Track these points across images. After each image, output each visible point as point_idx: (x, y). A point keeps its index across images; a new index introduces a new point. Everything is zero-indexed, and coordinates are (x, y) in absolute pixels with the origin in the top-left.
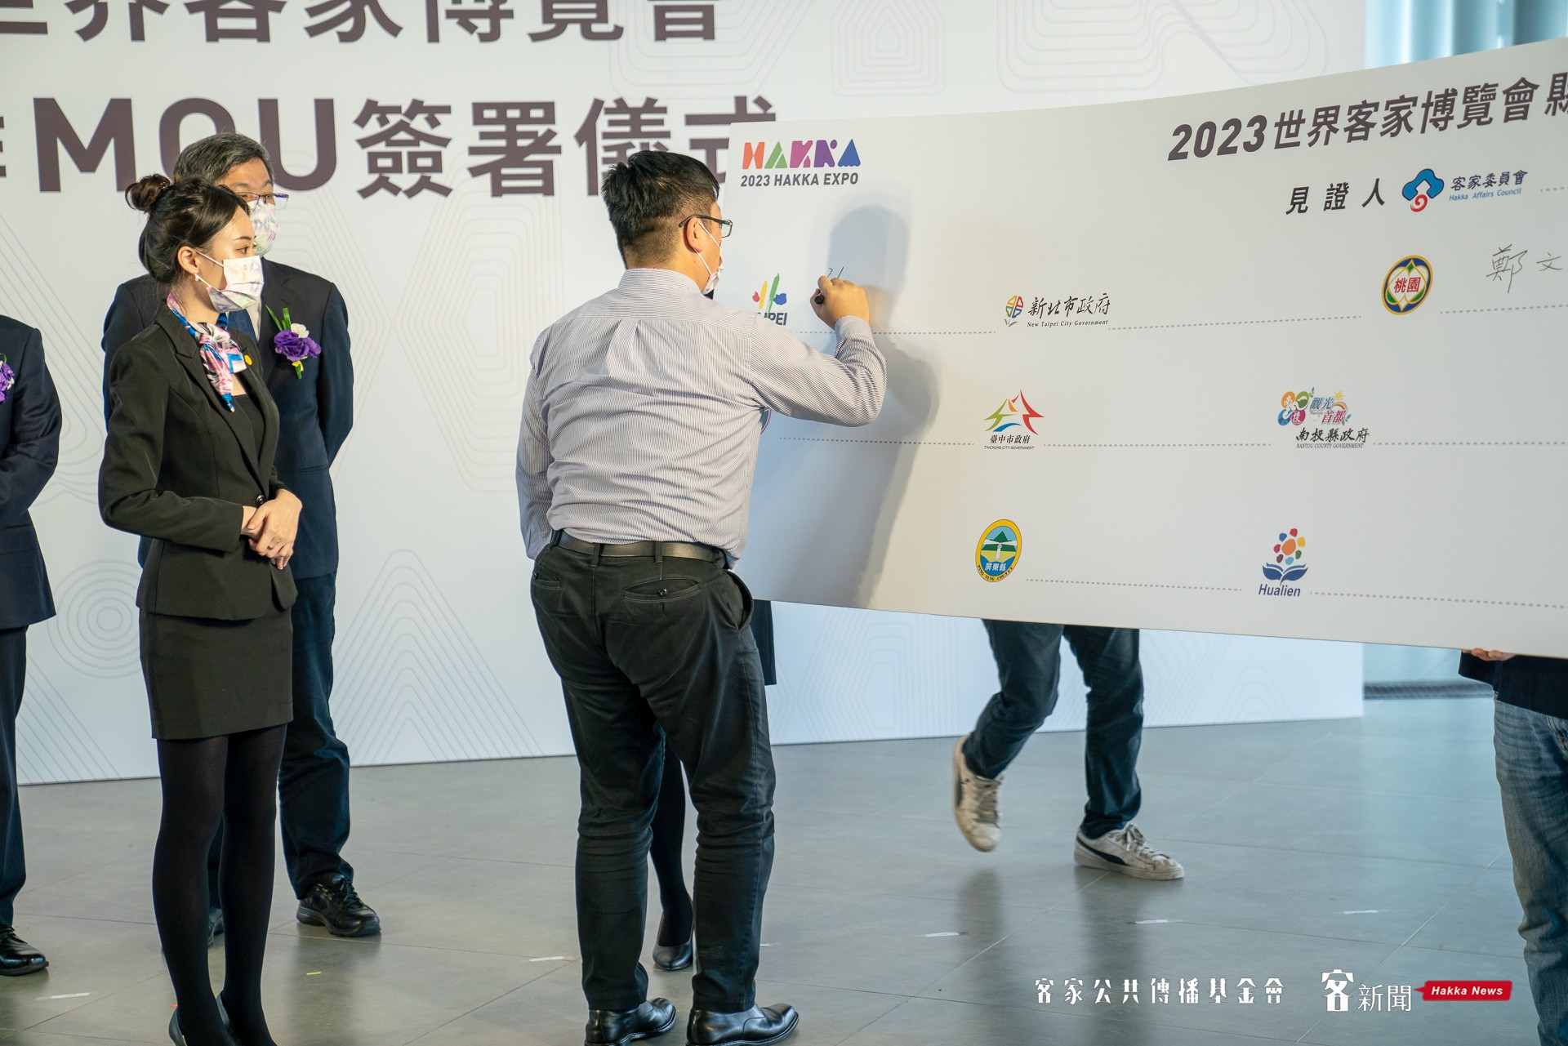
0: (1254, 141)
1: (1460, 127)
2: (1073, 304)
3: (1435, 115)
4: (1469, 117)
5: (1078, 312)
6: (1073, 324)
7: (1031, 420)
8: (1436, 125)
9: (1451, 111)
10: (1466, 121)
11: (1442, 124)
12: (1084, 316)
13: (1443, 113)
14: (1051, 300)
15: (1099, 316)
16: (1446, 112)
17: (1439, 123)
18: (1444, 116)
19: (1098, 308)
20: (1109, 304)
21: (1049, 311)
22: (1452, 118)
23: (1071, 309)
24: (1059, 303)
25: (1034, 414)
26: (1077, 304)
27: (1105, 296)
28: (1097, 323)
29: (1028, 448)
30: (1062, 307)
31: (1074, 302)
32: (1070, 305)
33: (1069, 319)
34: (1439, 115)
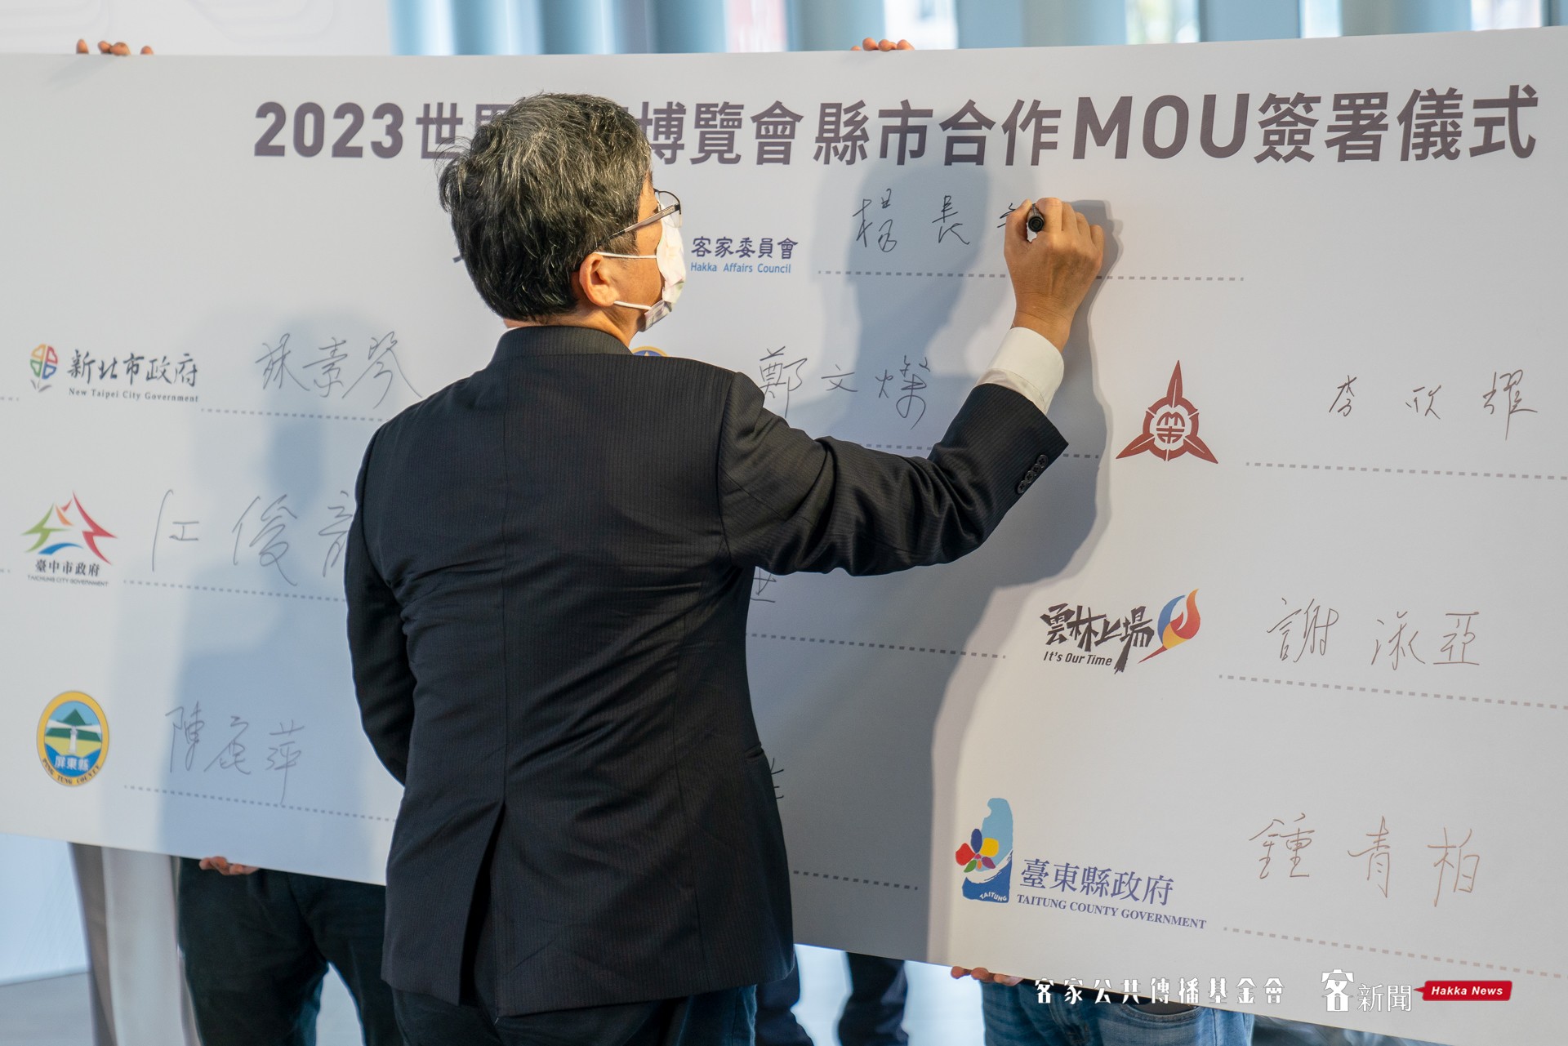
0: (387, 142)
1: (695, 161)
2: (138, 365)
3: (656, 138)
4: (706, 148)
5: (148, 379)
6: (142, 396)
7: (97, 540)
8: (661, 155)
9: (680, 137)
10: (702, 155)
11: (668, 153)
12: (159, 386)
13: (668, 138)
14: (102, 354)
15: (184, 389)
16: (672, 136)
17: (664, 151)
18: (670, 142)
19: (180, 376)
20: (195, 371)
21: (100, 373)
22: (682, 147)
23: (136, 372)
24: (115, 362)
25: (100, 532)
26: (145, 367)
27: (188, 358)
28: (181, 398)
29: (98, 583)
30: (121, 369)
31: (139, 362)
32: (133, 366)
33: (135, 388)
34: (662, 140)
